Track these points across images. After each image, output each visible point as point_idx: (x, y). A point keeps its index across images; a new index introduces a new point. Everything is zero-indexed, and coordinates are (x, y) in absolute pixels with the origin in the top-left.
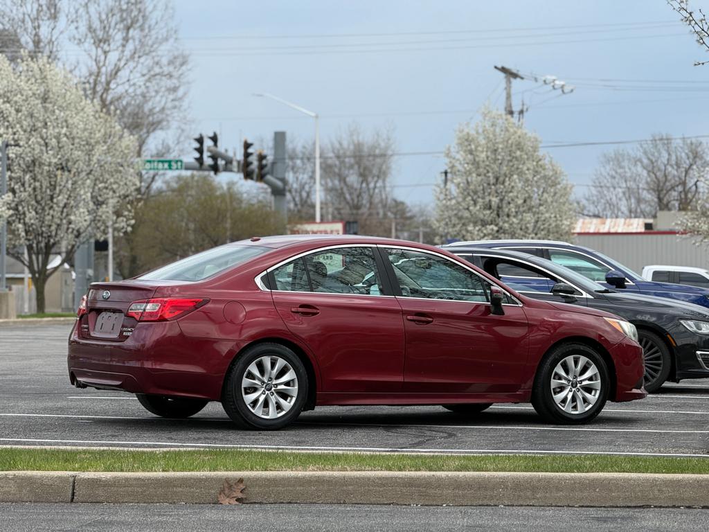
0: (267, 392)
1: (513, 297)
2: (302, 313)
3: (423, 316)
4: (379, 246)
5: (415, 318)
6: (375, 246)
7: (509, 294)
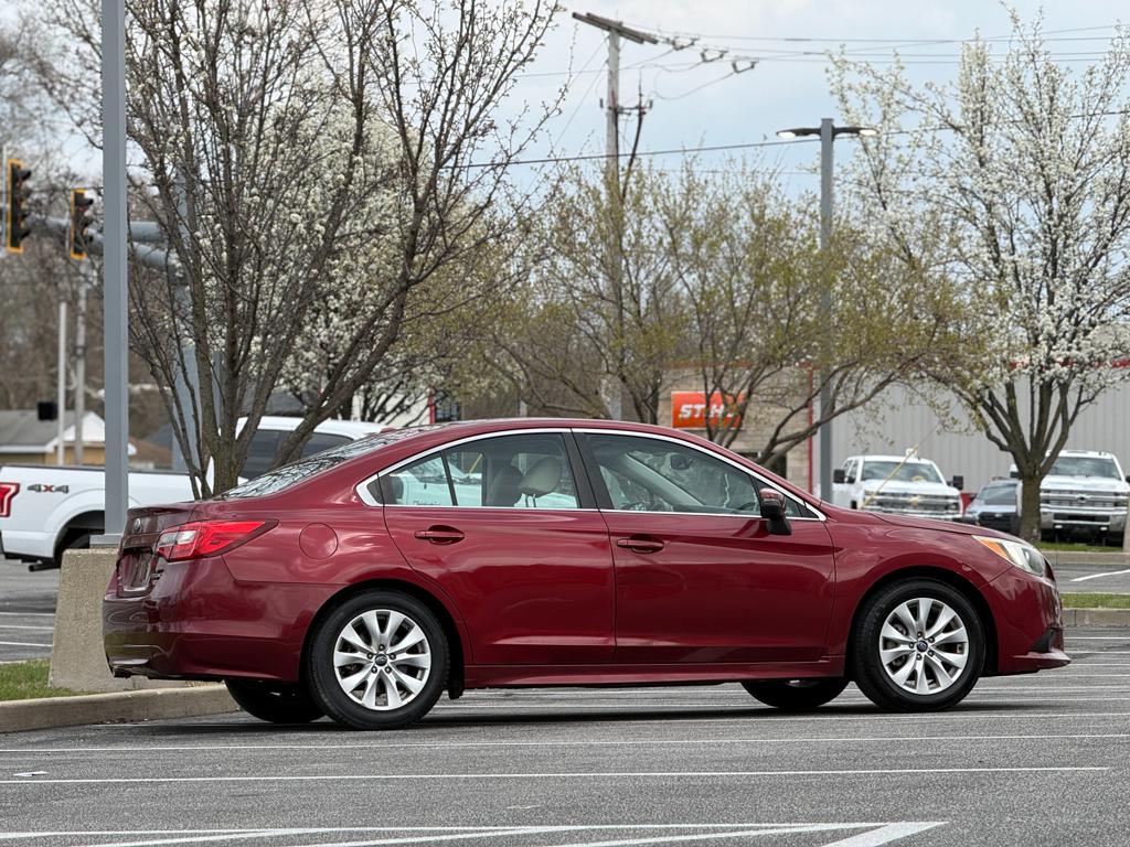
0: (379, 668)
1: (809, 506)
2: (434, 538)
3: (647, 540)
4: (575, 430)
5: (632, 543)
6: (569, 430)
7: (801, 502)
